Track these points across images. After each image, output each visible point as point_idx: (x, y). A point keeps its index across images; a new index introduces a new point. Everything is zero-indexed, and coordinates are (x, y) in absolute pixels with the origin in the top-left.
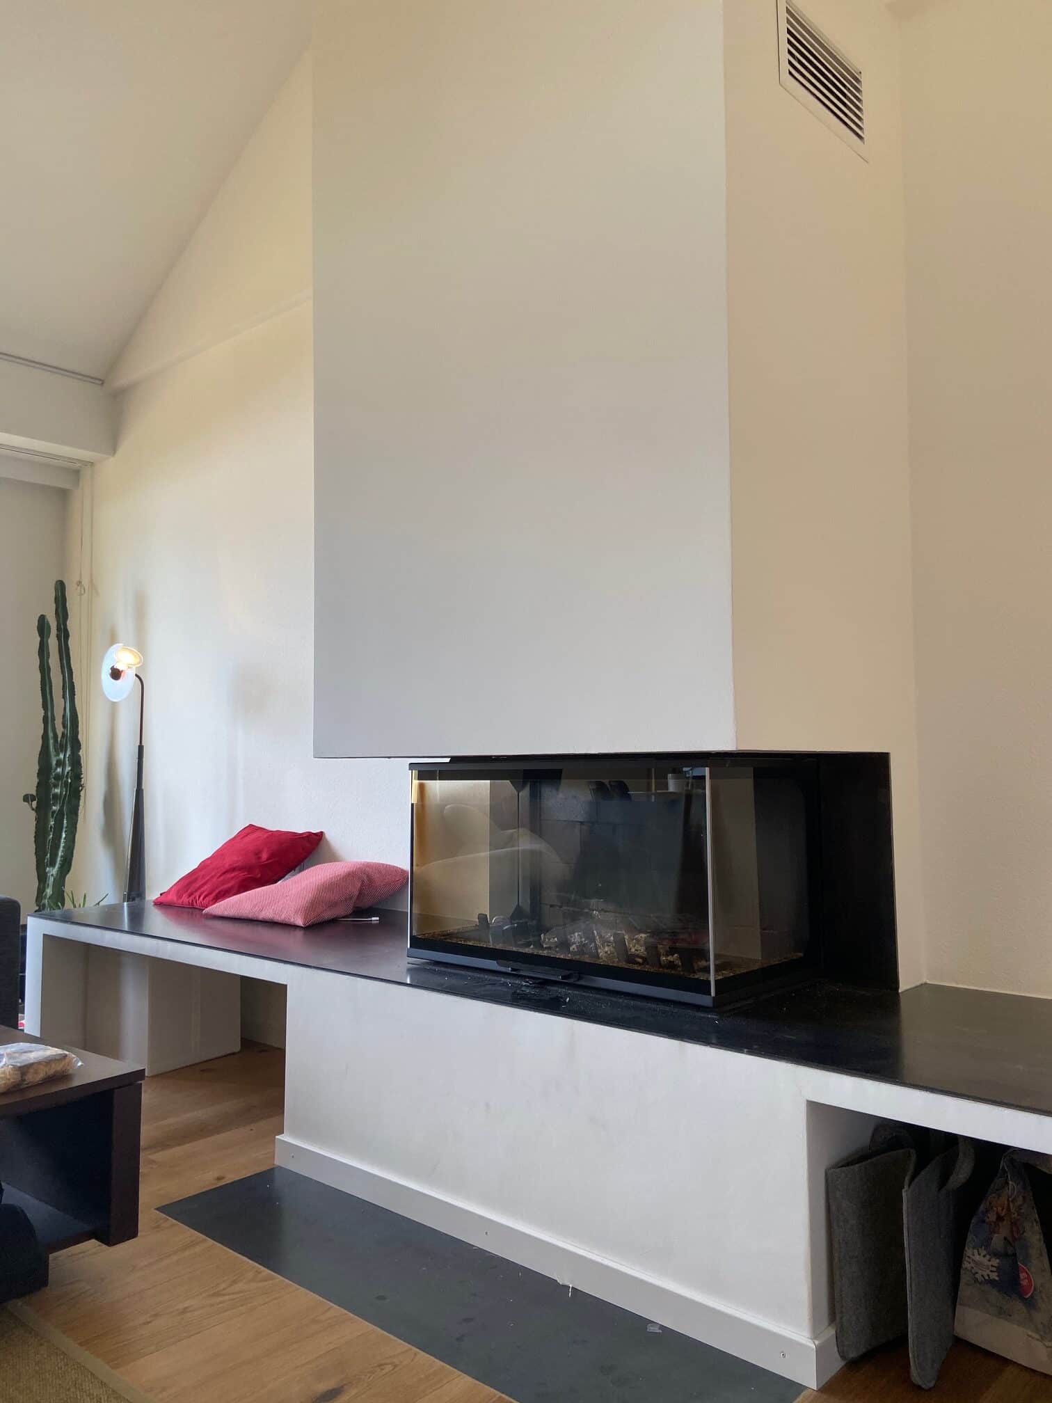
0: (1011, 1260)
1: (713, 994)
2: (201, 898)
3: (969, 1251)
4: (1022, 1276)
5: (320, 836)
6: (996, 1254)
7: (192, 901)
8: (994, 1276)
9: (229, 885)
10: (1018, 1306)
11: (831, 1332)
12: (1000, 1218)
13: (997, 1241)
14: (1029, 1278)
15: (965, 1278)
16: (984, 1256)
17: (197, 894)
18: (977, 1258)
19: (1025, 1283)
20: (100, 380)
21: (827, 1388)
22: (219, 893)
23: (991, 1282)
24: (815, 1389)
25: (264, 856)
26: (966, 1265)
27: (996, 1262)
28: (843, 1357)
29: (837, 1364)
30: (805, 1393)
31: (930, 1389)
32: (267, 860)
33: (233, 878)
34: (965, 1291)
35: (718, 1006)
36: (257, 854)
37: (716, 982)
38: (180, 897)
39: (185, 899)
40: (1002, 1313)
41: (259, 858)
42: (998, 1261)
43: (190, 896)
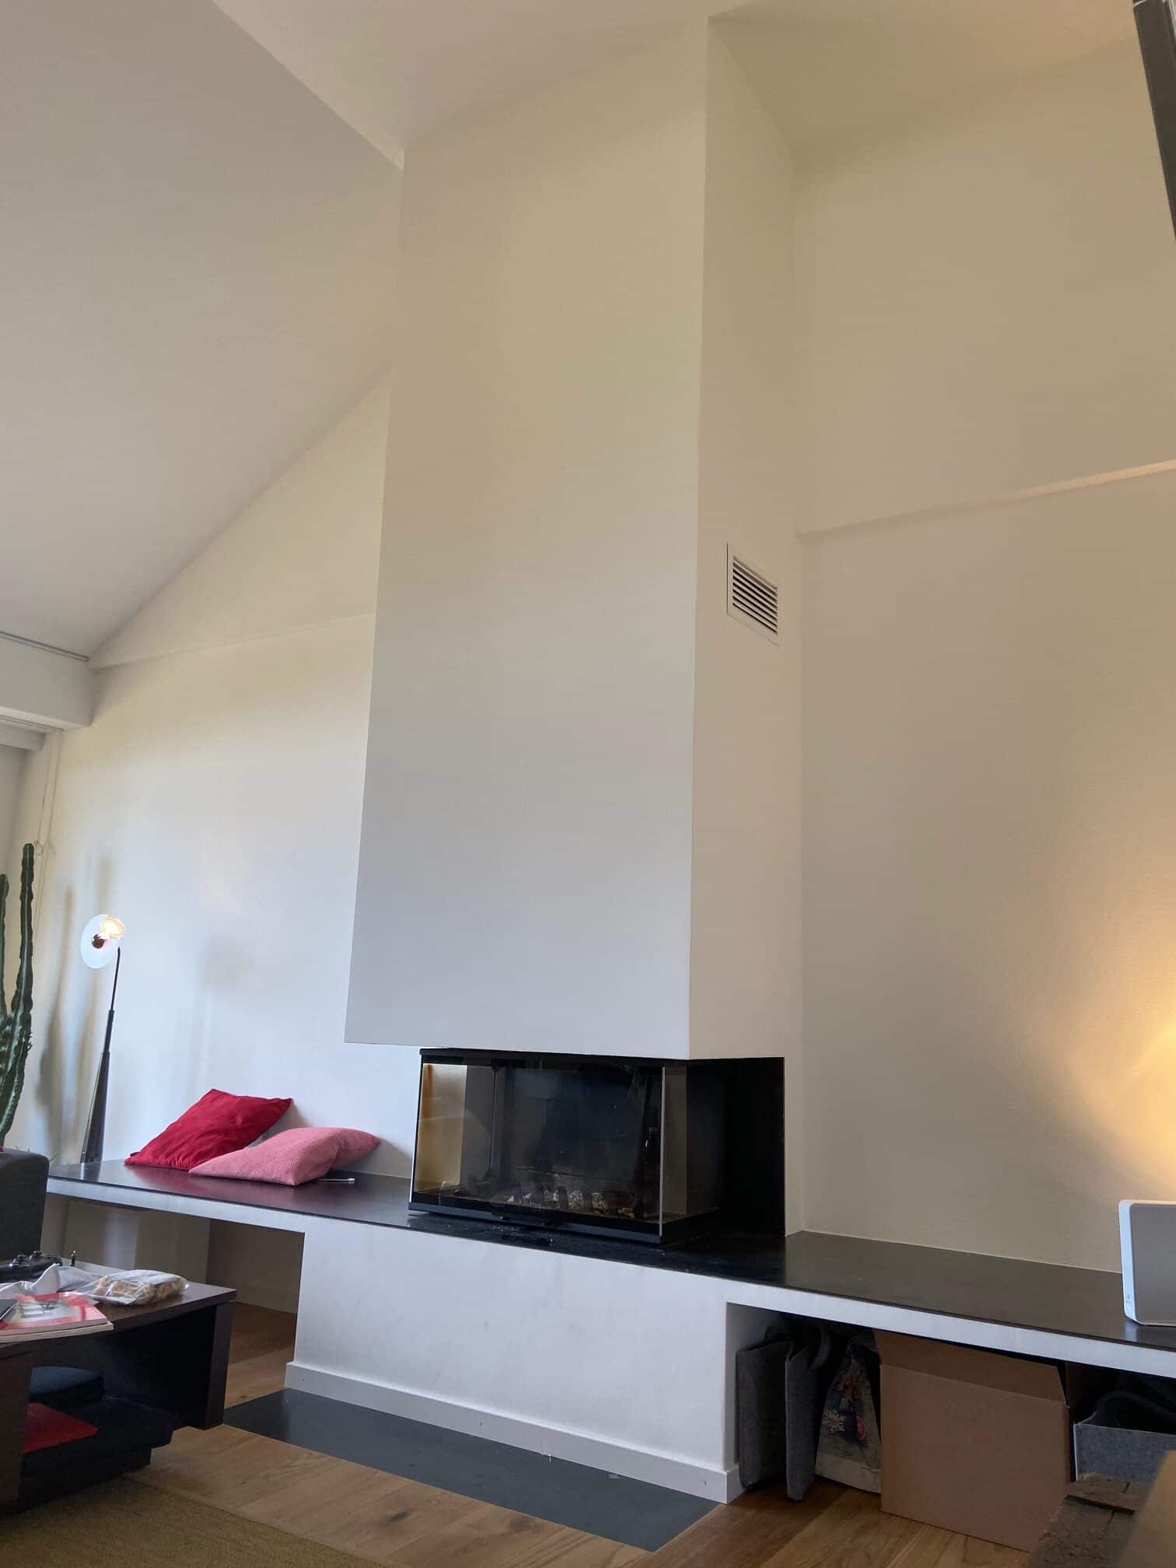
0: (852, 1414)
1: (661, 1234)
2: (181, 1158)
3: (826, 1413)
4: (859, 1425)
5: (289, 1102)
6: (842, 1413)
7: (171, 1162)
8: (841, 1429)
9: (209, 1146)
10: (855, 1449)
11: (737, 1467)
12: (846, 1387)
13: (844, 1403)
14: (863, 1427)
15: (823, 1431)
16: (836, 1414)
17: (176, 1155)
18: (832, 1416)
19: (860, 1430)
20: (86, 657)
21: (733, 1503)
22: (200, 1153)
23: (839, 1432)
24: (726, 1503)
25: (239, 1120)
26: (824, 1422)
27: (842, 1418)
28: (743, 1484)
29: (740, 1490)
30: (718, 1506)
31: (800, 1501)
32: (243, 1123)
33: (211, 1140)
34: (824, 1441)
35: (664, 1243)
36: (232, 1117)
37: (663, 1225)
38: (156, 1157)
39: (162, 1159)
40: (847, 1455)
41: (234, 1122)
42: (845, 1417)
43: (167, 1156)
